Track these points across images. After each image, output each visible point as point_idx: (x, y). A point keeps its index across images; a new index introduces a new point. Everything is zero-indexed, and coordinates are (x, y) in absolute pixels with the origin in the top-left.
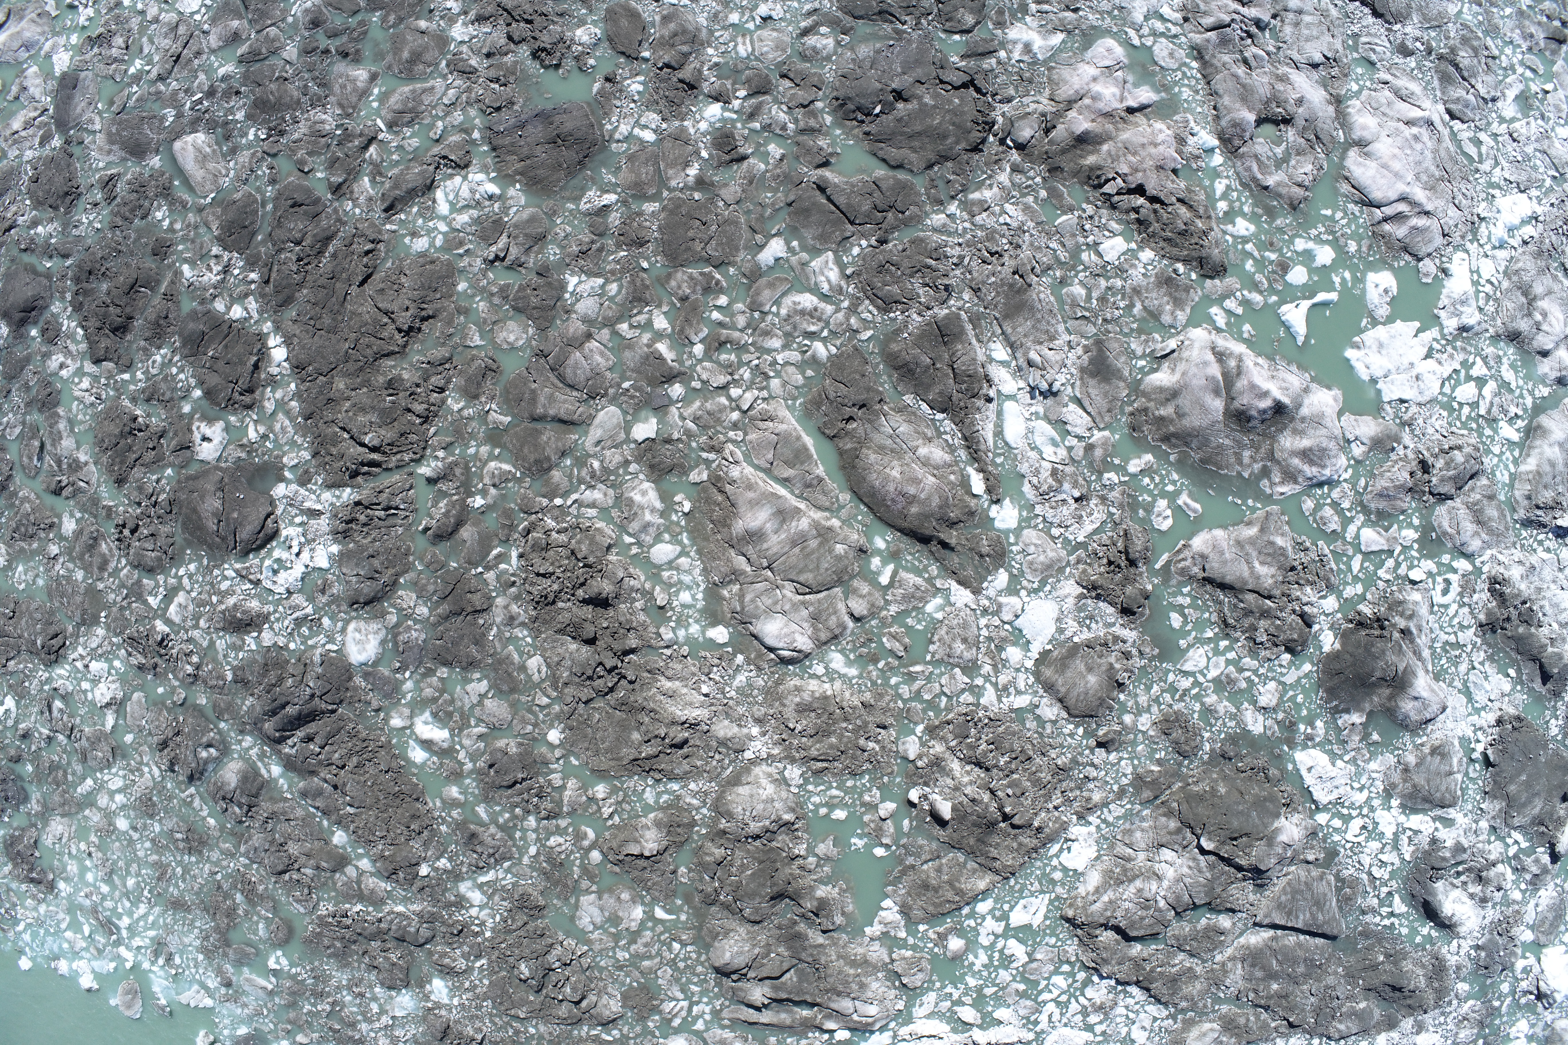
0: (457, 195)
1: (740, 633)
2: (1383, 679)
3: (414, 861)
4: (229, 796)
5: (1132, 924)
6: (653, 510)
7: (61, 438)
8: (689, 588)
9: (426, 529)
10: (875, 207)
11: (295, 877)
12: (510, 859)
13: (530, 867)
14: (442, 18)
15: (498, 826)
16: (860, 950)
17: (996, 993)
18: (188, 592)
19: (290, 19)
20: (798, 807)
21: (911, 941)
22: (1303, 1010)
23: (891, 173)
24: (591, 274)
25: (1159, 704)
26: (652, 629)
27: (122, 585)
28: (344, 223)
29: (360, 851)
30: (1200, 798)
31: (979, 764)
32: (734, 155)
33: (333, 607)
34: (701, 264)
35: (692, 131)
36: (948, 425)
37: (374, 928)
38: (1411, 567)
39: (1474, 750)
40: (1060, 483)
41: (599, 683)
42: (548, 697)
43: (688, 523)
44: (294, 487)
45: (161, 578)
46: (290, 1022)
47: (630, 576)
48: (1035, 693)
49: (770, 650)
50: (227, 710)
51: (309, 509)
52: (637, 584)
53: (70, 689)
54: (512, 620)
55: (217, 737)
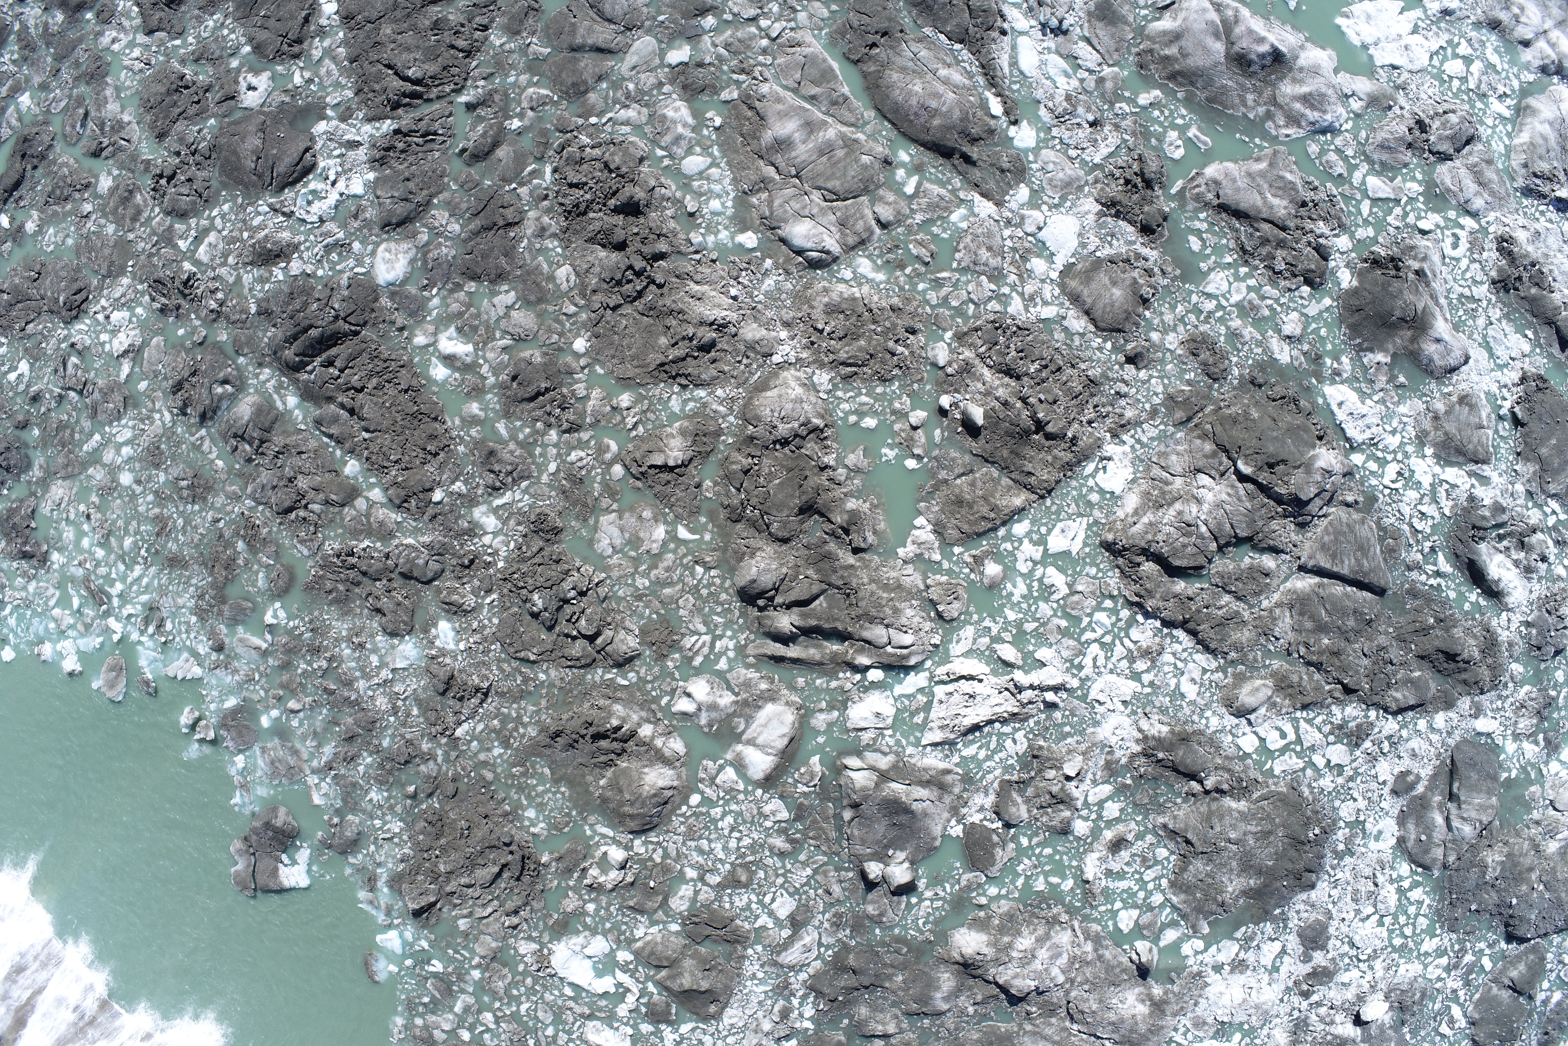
1: (769, 238)
2: (1402, 319)
3: (428, 486)
4: (240, 433)
5: (1175, 552)
6: (685, 125)
7: (107, 104)
8: (719, 196)
9: (464, 150)
11: (302, 513)
12: (528, 477)
13: (549, 485)
15: (517, 444)
16: (893, 574)
17: (1036, 629)
18: (220, 232)
20: (827, 413)
22: (1357, 672)
25: (1185, 325)
26: (682, 236)
27: (154, 233)
29: (373, 480)
30: (1234, 421)
31: (1009, 372)
33: (365, 231)
36: (965, 55)
37: (380, 565)
38: (1419, 218)
39: (1500, 407)
40: (1074, 107)
41: (628, 289)
42: (576, 305)
43: (718, 137)
44: (334, 123)
45: (193, 222)
46: (282, 686)
47: (662, 186)
48: (1062, 305)
49: (800, 252)
50: (248, 343)
51: (348, 141)
52: (668, 193)
53: (88, 342)
54: (542, 232)
55: (235, 373)
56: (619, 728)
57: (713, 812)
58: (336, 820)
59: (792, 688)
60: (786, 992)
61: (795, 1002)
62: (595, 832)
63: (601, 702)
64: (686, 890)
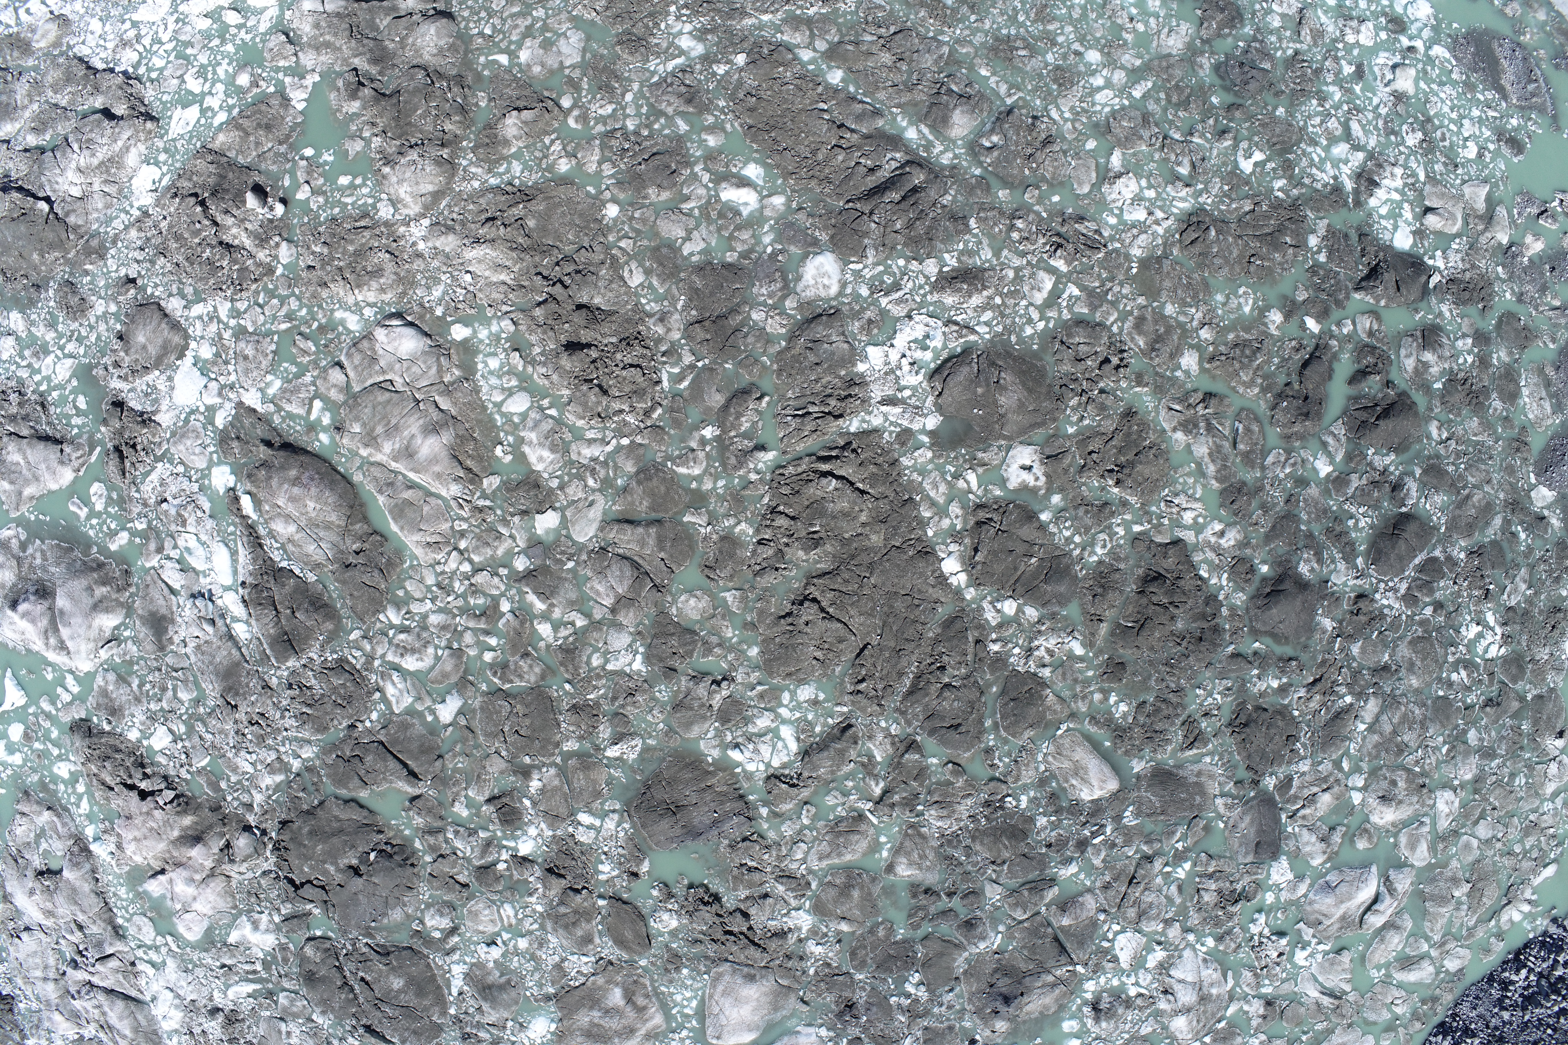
0: (774, 747)
1: (441, 336)
3: (752, 66)
4: (963, 100)
5: (100, 124)
6: (530, 443)
7: (1210, 455)
8: (491, 373)
9: (759, 399)
10: (361, 759)
11: (883, 31)
12: (652, 85)
13: (631, 81)
14: (826, 935)
15: (664, 115)
16: (323, 58)
18: (1031, 304)
19: (1001, 928)
20: (380, 180)
21: (281, 76)
23: (353, 794)
24: (620, 673)
25: (89, 325)
26: (523, 329)
27: (1114, 304)
28: (897, 710)
29: (811, 67)
30: (52, 246)
31: (229, 246)
32: (499, 803)
33: (857, 308)
34: (514, 691)
35: (543, 825)
36: (276, 556)
40: (179, 515)
41: (570, 268)
42: (620, 248)
43: (498, 435)
44: (915, 426)
45: (1066, 315)
47: (547, 376)
48: (187, 319)
49: (411, 324)
50: (973, 188)
51: (894, 405)
52: (540, 370)
53: (1169, 189)
54: (663, 318)
55: (982, 159)
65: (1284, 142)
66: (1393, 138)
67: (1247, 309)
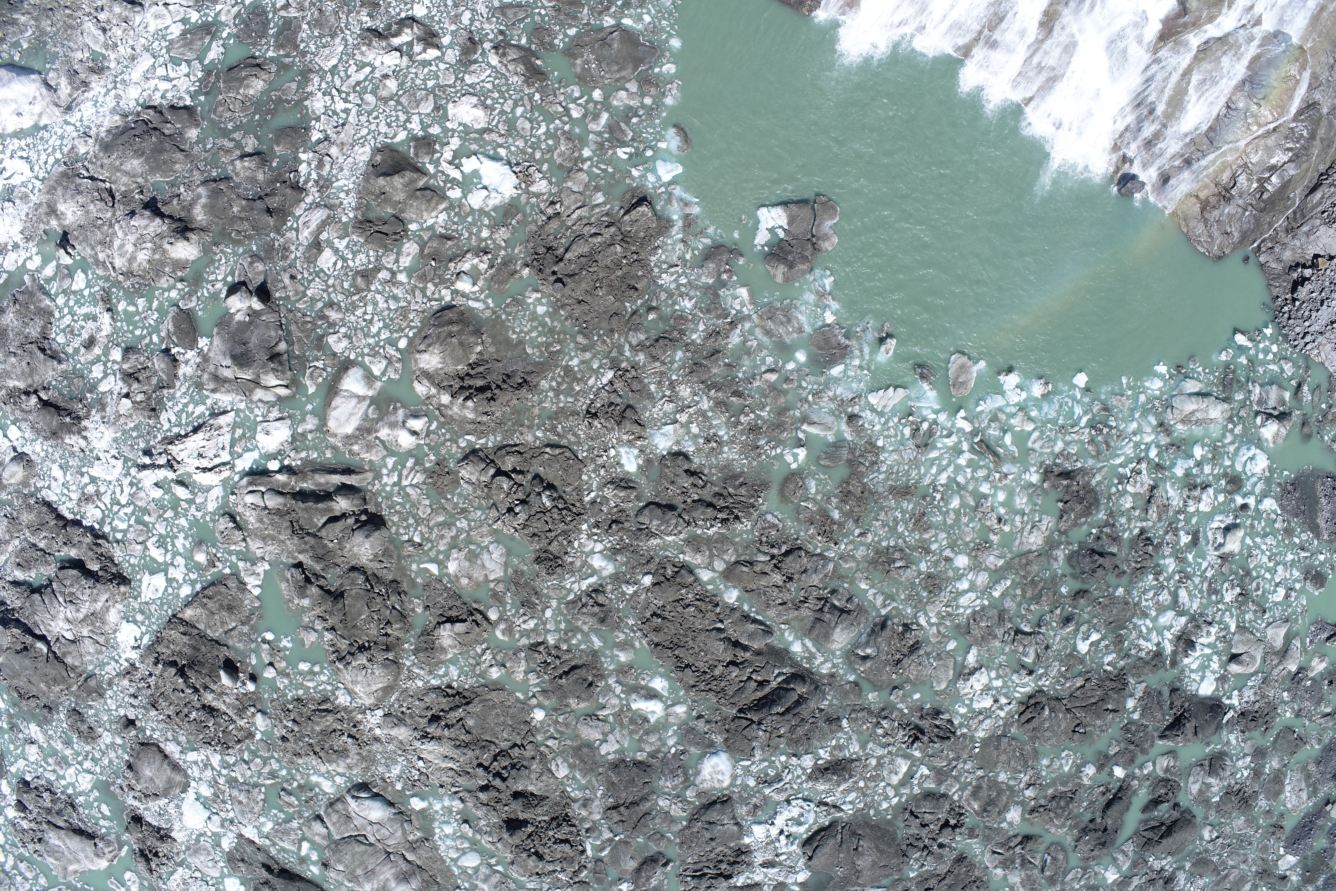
1: (402, 804)
3: (657, 588)
4: (844, 616)
5: (77, 580)
7: (1022, 882)
8: (447, 836)
9: (665, 865)
11: (775, 551)
12: (569, 603)
15: (581, 631)
16: (270, 549)
17: (165, 512)
18: (889, 785)
20: (336, 671)
26: (470, 805)
30: (55, 680)
31: (211, 710)
37: (695, 514)
41: (505, 762)
42: (547, 746)
43: (456, 881)
44: (789, 881)
45: (917, 790)
46: (784, 392)
47: (492, 843)
48: (185, 762)
49: (376, 796)
50: (847, 693)
51: (773, 867)
52: (487, 838)
53: (1015, 677)
54: (586, 803)
55: (857, 666)
56: (466, 399)
57: (388, 334)
58: (725, 277)
59: (334, 448)
60: (321, 183)
61: (314, 176)
62: (484, 302)
63: (485, 418)
64: (405, 261)
65: (1119, 620)
66: (1214, 597)
67: (1066, 769)
